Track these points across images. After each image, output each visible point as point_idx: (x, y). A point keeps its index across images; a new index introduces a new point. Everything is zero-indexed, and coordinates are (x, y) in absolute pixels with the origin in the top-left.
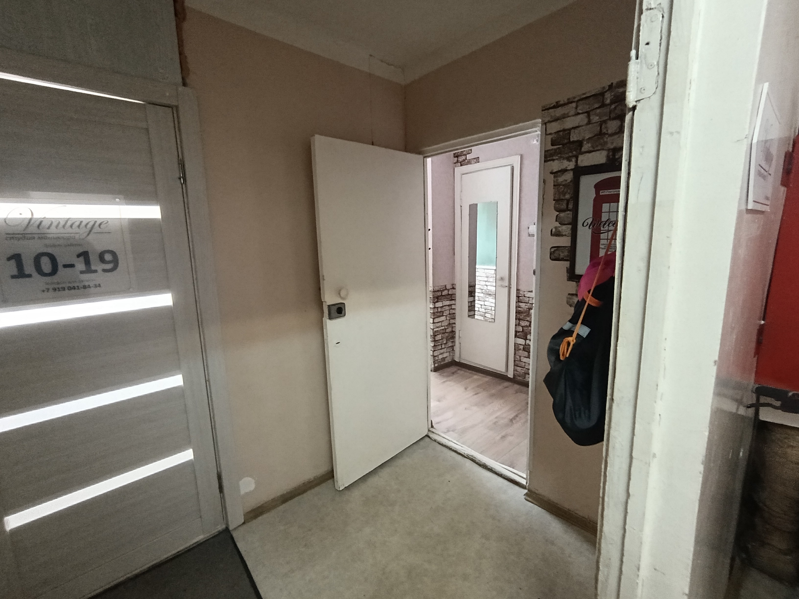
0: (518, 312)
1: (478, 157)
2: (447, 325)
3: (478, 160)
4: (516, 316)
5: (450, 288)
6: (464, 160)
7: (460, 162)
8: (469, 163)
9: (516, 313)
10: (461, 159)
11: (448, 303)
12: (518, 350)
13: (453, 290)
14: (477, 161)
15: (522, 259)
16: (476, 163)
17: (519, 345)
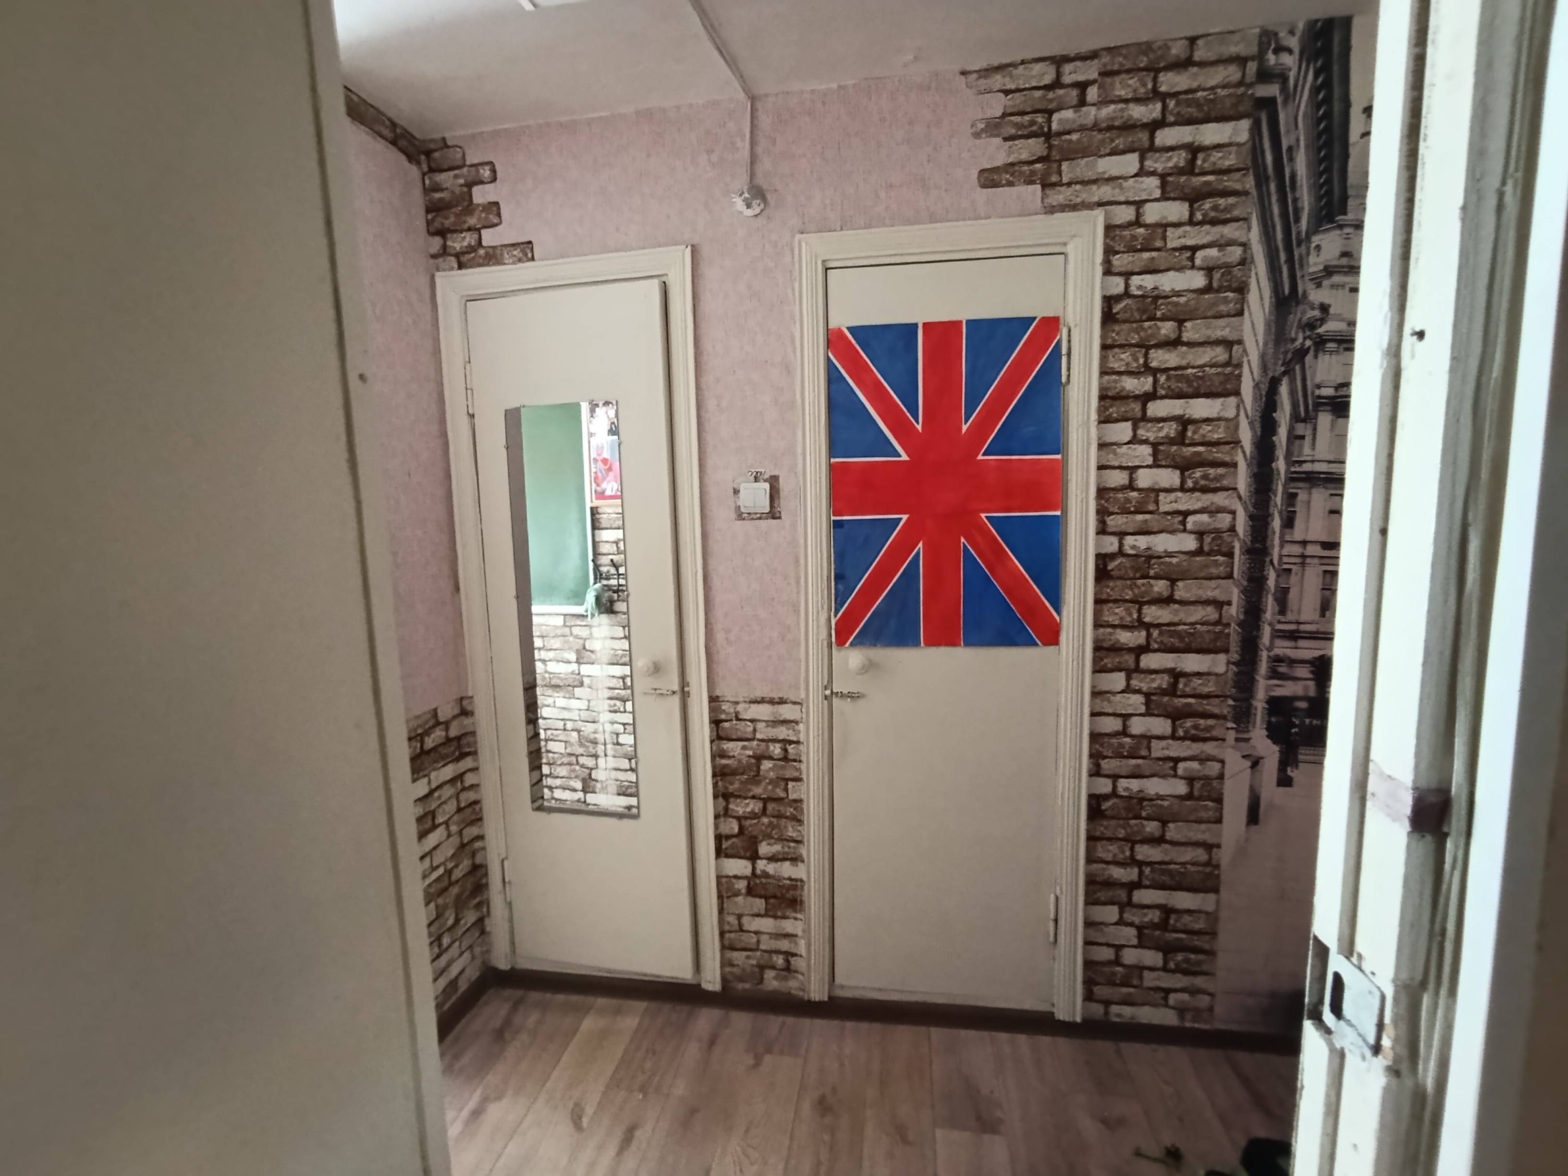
0: (720, 773)
1: (530, 242)
2: (453, 856)
3: (529, 251)
4: (715, 785)
5: (450, 716)
6: (471, 249)
7: (457, 256)
8: (493, 257)
9: (714, 775)
10: (458, 243)
11: (448, 772)
12: (728, 897)
13: (463, 718)
14: (526, 255)
15: (719, 597)
16: (520, 260)
17: (733, 880)
